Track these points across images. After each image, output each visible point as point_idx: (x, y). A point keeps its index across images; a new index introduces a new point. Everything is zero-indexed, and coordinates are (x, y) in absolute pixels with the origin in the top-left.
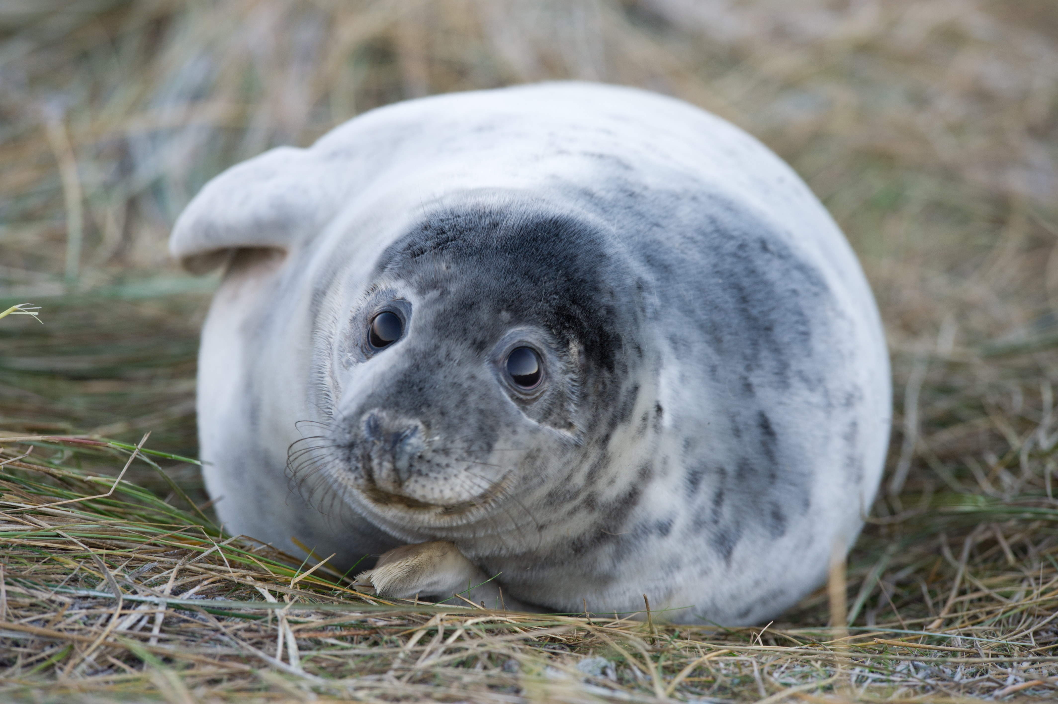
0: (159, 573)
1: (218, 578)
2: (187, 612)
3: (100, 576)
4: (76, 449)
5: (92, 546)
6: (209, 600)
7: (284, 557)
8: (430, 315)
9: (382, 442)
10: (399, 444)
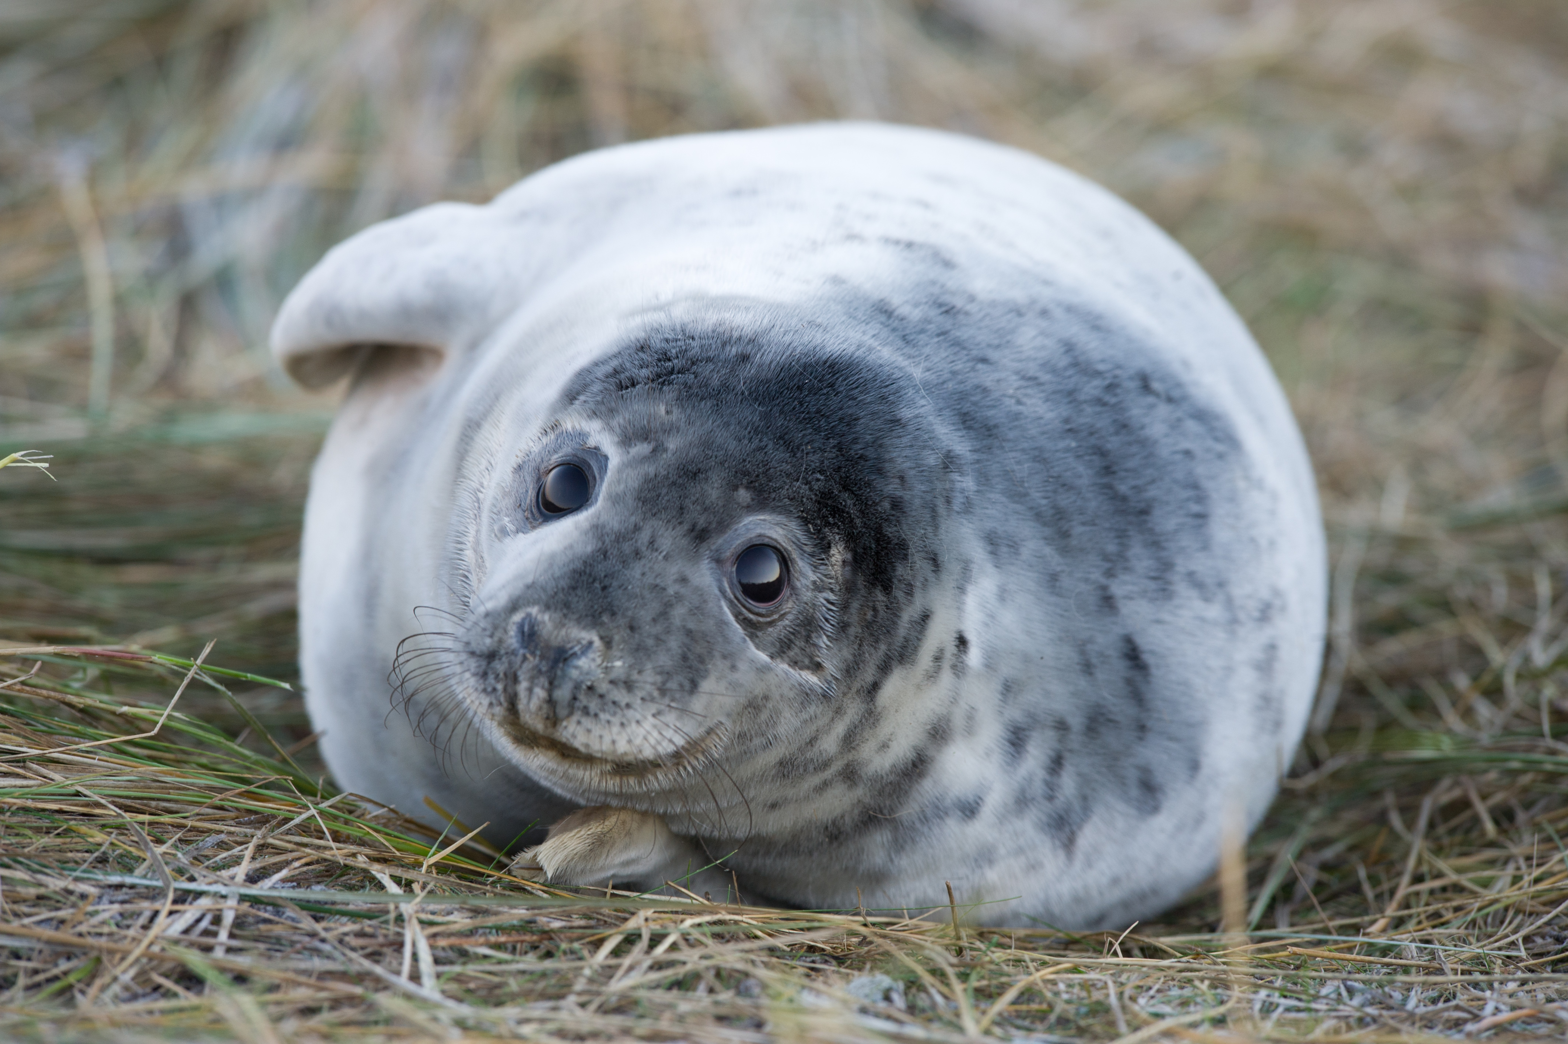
0: (228, 850)
1: (316, 858)
2: (270, 908)
3: (140, 854)
4: (104, 667)
5: (128, 809)
6: (302, 890)
7: (412, 827)
8: (633, 479)
9: (537, 658)
10: (561, 665)
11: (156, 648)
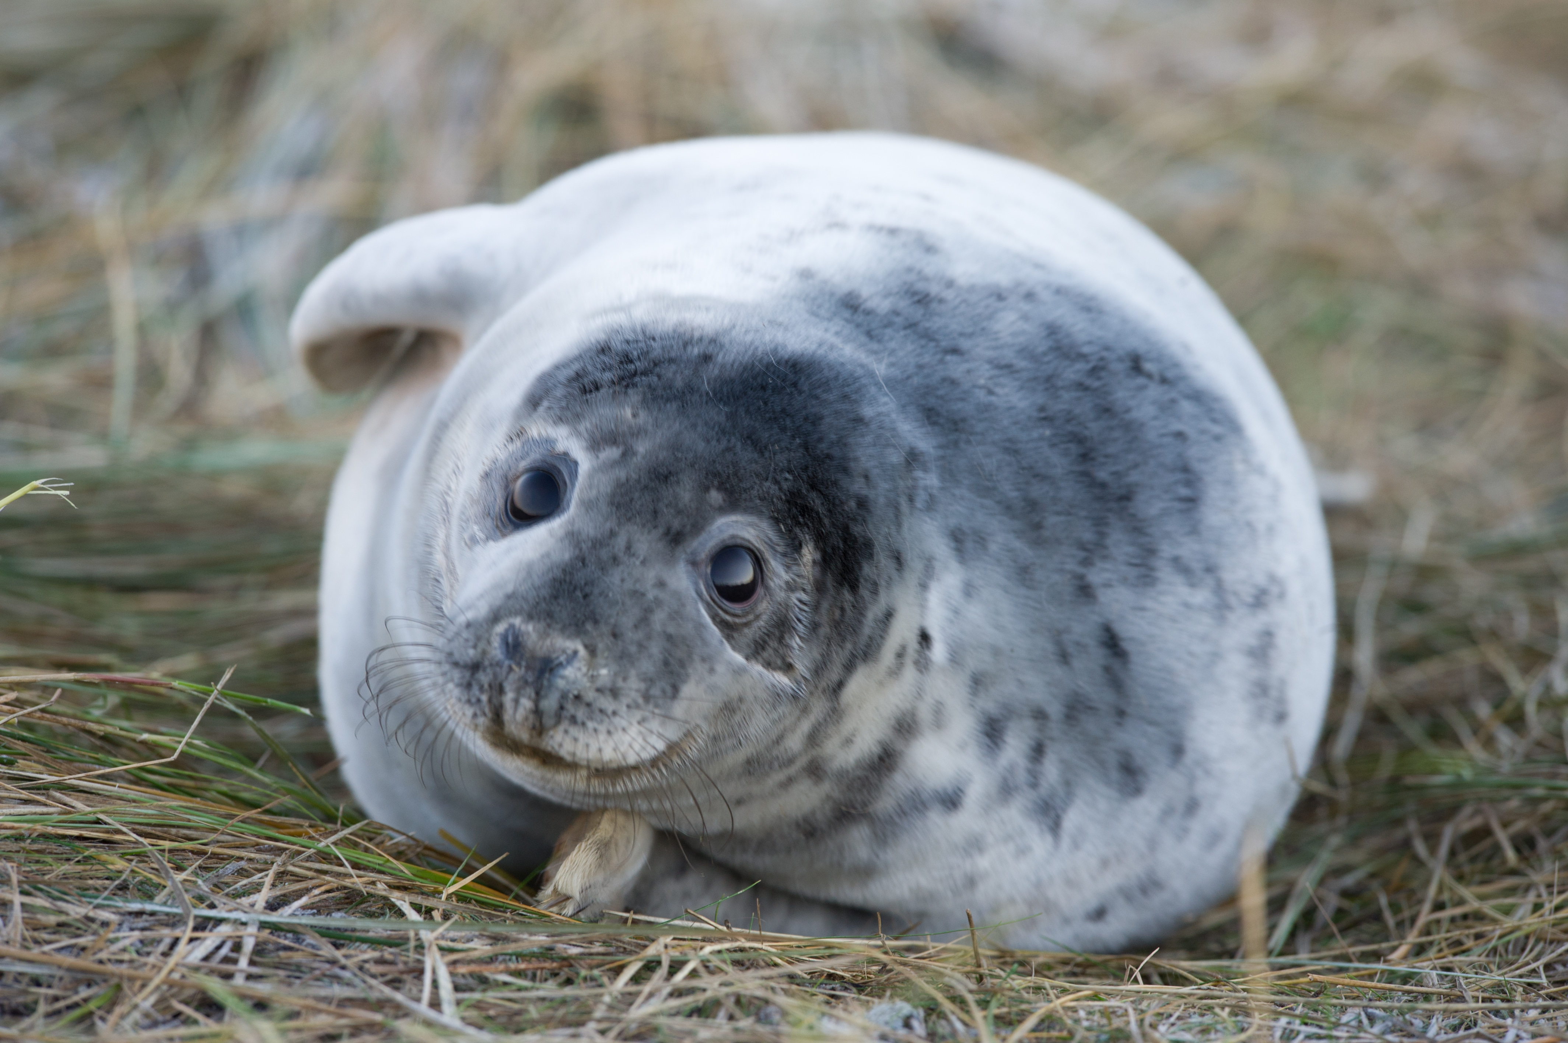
0: (248, 877)
1: (335, 885)
2: (290, 935)
3: (163, 882)
4: (125, 693)
5: (149, 836)
6: (322, 917)
8: (605, 484)
9: (523, 669)
10: (547, 675)
11: (175, 676)
